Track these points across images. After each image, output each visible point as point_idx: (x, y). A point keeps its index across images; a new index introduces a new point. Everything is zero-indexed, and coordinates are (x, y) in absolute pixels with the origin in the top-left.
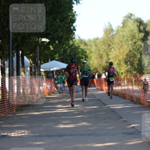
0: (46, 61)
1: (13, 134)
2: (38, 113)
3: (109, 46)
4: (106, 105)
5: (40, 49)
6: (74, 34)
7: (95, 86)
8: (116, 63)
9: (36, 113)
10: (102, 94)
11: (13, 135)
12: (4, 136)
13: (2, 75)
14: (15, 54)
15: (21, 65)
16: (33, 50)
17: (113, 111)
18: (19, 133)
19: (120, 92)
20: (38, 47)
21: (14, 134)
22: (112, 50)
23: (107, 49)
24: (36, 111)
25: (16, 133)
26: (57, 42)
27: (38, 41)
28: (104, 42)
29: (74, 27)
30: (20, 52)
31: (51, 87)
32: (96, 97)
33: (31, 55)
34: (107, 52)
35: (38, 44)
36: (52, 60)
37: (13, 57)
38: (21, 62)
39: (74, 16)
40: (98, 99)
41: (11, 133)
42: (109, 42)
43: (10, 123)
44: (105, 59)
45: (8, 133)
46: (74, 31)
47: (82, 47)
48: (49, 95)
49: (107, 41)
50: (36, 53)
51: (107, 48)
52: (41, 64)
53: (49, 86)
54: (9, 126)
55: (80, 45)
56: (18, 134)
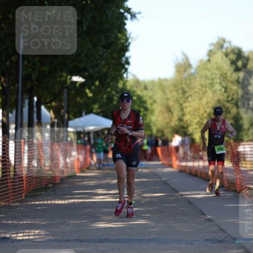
0: (78, 115)
1: (20, 236)
2: (63, 202)
3: (184, 92)
4: (177, 192)
5: (68, 94)
6: (126, 70)
7: (158, 160)
8: (196, 121)
9: (60, 202)
10: (170, 172)
11: (21, 238)
12: (5, 238)
13: (3, 135)
14: (27, 102)
15: (35, 120)
16: (56, 96)
17: (190, 202)
18: (31, 234)
19: (202, 171)
20: (66, 90)
21: (22, 236)
22: (190, 99)
23: (181, 98)
24: (59, 199)
25: (25, 234)
26: (97, 83)
27: (65, 82)
28: (175, 86)
29: (127, 59)
30: (35, 99)
31: (85, 159)
32: (160, 178)
33: (54, 104)
34: (181, 102)
35: (65, 86)
36: (87, 113)
37: (22, 107)
38: (35, 115)
39: (127, 39)
40: (164, 182)
41: (17, 234)
42: (184, 85)
43: (16, 218)
44: (176, 114)
45: (12, 234)
46: (126, 66)
47: (139, 92)
48: (82, 171)
49: (181, 84)
50: (61, 100)
51: (181, 95)
52: (69, 119)
53: (81, 158)
54: (14, 222)
55: (135, 89)
56: (29, 236)
